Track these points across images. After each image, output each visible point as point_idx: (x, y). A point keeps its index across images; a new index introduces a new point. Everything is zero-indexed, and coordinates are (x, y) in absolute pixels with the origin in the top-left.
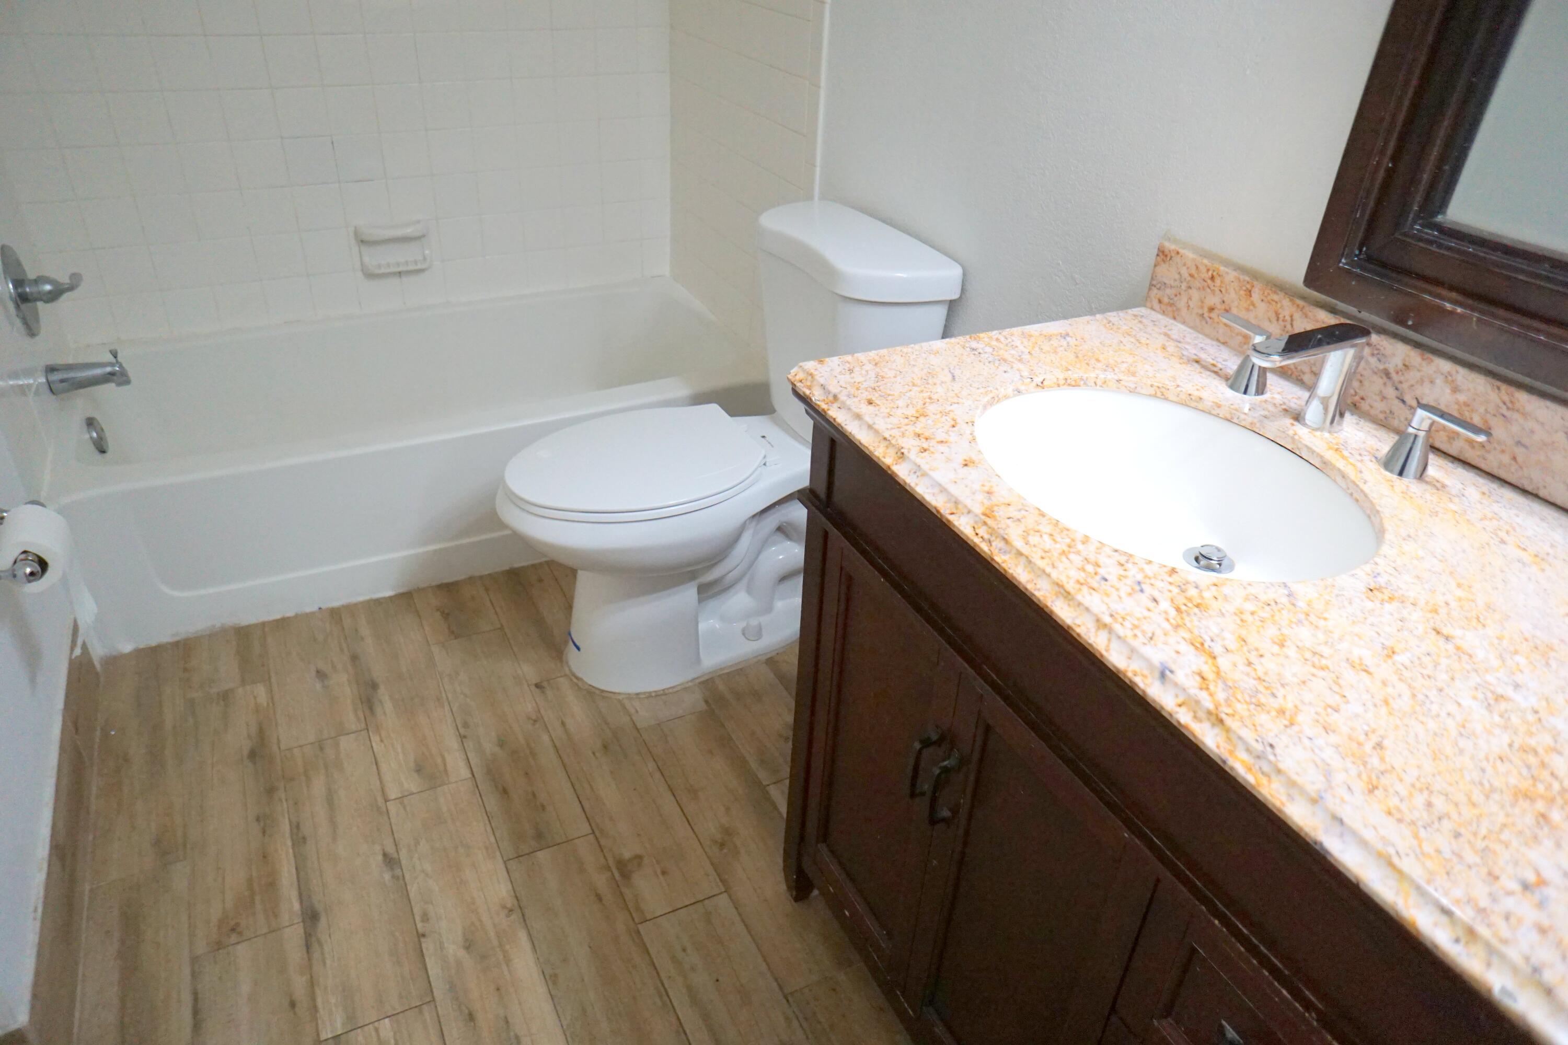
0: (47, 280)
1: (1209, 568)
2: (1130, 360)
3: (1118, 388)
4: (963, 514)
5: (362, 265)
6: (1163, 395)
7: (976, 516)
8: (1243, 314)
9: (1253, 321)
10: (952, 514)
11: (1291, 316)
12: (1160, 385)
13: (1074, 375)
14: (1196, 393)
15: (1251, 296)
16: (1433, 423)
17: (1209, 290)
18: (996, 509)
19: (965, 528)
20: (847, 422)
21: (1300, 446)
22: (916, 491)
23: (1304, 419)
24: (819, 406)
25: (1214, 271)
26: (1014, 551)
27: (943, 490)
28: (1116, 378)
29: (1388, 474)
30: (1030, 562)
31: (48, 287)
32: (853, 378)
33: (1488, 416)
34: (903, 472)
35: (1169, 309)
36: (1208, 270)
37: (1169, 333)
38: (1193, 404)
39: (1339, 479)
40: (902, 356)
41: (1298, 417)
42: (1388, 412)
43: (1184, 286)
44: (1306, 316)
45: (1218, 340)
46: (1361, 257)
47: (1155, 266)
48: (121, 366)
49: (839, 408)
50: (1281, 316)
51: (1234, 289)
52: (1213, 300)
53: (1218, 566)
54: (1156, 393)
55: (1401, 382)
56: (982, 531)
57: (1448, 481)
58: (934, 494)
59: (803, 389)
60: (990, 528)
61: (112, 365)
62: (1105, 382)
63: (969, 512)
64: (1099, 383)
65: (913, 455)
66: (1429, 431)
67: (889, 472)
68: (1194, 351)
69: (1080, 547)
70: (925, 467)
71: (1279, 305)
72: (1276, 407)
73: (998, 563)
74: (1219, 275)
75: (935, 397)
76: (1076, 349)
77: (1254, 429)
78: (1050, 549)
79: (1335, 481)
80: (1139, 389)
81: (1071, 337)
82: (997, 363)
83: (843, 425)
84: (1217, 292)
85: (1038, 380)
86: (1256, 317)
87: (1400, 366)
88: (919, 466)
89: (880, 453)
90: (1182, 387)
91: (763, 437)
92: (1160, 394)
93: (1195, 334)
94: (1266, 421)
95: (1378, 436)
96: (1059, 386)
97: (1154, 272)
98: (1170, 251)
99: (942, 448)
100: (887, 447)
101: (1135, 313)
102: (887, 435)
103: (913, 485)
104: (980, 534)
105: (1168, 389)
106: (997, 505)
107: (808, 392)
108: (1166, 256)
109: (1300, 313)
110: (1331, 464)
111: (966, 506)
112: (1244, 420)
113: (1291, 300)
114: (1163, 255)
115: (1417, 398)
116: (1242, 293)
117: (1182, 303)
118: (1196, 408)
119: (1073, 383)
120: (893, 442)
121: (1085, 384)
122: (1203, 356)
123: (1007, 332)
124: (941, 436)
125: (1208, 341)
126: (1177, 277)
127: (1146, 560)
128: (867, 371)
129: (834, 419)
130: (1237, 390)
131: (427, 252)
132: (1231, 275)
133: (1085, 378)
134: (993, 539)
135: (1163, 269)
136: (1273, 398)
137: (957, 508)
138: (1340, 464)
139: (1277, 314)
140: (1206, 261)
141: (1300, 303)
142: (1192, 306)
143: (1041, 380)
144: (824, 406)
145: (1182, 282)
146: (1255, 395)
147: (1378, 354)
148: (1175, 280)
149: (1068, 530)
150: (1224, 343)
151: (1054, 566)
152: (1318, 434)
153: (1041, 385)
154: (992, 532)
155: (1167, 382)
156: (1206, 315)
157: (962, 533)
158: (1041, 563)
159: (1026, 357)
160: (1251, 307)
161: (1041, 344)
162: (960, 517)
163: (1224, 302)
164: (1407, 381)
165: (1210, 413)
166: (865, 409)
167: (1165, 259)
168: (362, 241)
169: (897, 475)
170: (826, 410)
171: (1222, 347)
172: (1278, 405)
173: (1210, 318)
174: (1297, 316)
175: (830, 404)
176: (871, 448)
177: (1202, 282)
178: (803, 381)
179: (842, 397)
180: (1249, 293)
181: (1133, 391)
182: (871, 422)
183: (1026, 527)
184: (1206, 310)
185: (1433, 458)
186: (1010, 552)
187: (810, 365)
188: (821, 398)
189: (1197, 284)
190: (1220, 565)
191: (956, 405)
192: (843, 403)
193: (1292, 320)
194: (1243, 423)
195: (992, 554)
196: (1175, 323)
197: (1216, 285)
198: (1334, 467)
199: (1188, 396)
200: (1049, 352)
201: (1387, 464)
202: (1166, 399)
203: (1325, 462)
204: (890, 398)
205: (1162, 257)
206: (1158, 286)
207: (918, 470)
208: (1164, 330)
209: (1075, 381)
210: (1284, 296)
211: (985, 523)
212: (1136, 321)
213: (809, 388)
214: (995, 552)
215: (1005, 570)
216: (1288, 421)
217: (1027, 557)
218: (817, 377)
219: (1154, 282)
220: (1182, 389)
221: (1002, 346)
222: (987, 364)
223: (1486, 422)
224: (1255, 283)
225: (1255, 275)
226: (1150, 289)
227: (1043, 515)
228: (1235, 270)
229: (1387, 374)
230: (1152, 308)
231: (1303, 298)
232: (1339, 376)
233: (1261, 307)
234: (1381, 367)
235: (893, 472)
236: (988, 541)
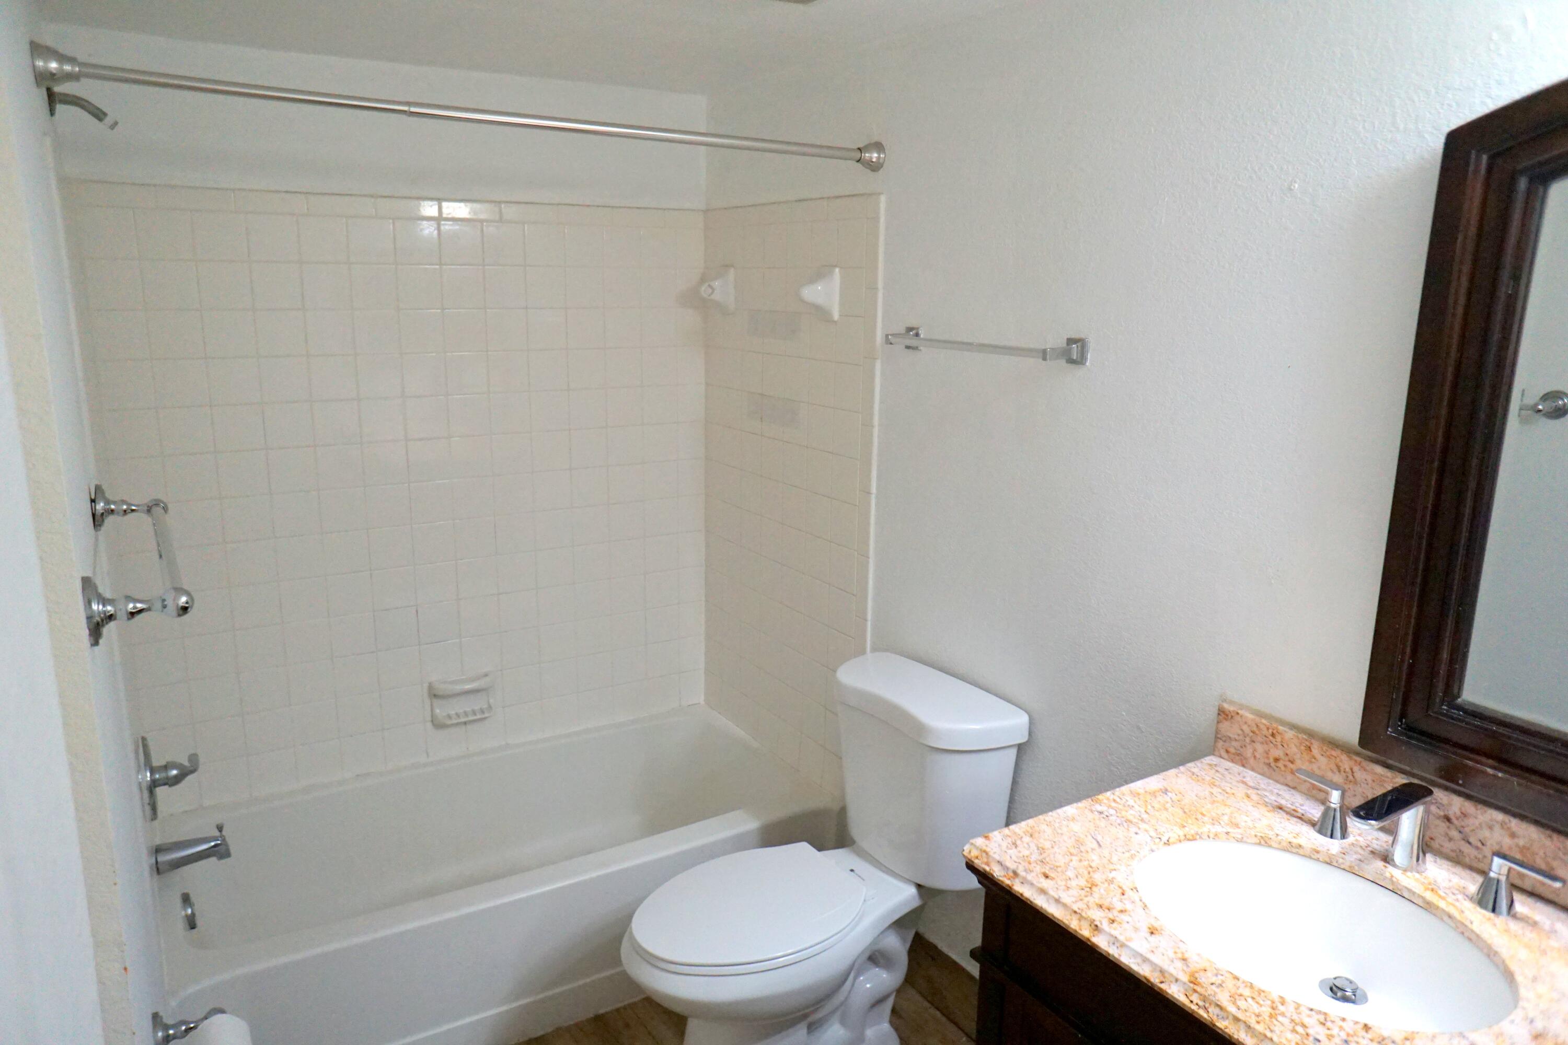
0: (173, 765)
1: (1345, 999)
2: (1228, 811)
3: (1228, 839)
4: (1171, 982)
5: (432, 716)
6: (1266, 843)
7: (1185, 983)
8: (1305, 766)
9: (1317, 772)
10: (1162, 982)
11: (1351, 769)
12: (1263, 835)
13: (1191, 830)
14: (1295, 841)
15: (1311, 751)
16: (1510, 869)
17: (1272, 745)
18: (1197, 975)
19: (1179, 996)
20: (1035, 897)
21: (1400, 887)
22: (1122, 962)
23: (1393, 860)
24: (1002, 882)
25: (1274, 730)
26: (1231, 1017)
27: (1145, 960)
28: (1225, 831)
29: (1483, 912)
30: (1249, 1027)
31: (174, 772)
32: (1020, 852)
33: (1549, 860)
34: (1101, 942)
35: (1237, 758)
36: (1268, 729)
37: (1244, 780)
38: (1294, 850)
39: (1446, 918)
40: (1047, 825)
41: (1386, 858)
42: (1458, 851)
43: (1248, 740)
44: (1365, 770)
45: (1287, 785)
46: (1403, 726)
47: (1218, 722)
48: (224, 840)
49: (1022, 883)
50: (1342, 769)
51: (1295, 745)
52: (1278, 753)
53: (1353, 997)
54: (1260, 842)
55: (1463, 827)
56: (1195, 997)
57: (1537, 917)
58: (1138, 964)
59: (980, 864)
60: (1201, 995)
61: (215, 839)
62: (1216, 835)
63: (1177, 980)
64: (1212, 836)
65: (1105, 926)
66: (1508, 876)
67: (1089, 943)
68: (1273, 798)
69: (1282, 1008)
70: (1121, 938)
71: (1338, 760)
72: (1364, 849)
73: (1221, 1029)
74: (1278, 733)
75: (1093, 865)
76: (1180, 804)
77: (1354, 871)
78: (1259, 1013)
79: (1442, 919)
80: (1245, 839)
81: (1171, 792)
82: (1125, 824)
83: (1032, 899)
84: (1280, 747)
85: (1165, 839)
86: (1319, 768)
87: (1458, 813)
88: (1116, 937)
89: (1075, 926)
90: (1281, 836)
91: (852, 870)
92: (1264, 842)
93: (1267, 780)
94: (1363, 865)
95: (1458, 873)
96: (1180, 841)
97: (1217, 728)
98: (1229, 712)
99: (1124, 917)
100: (1080, 920)
101: (1209, 762)
102: (1075, 908)
103: (1116, 956)
104: (1195, 1001)
105: (1271, 839)
106: (1197, 972)
107: (987, 869)
108: (1227, 715)
109: (1359, 766)
110: (1434, 905)
111: (1171, 975)
112: (1343, 863)
113: (1349, 757)
114: (1223, 714)
115: (1480, 841)
116: (1303, 748)
117: (1248, 752)
118: (1297, 854)
119: (1191, 838)
120: (1084, 914)
121: (1201, 838)
122: (1283, 802)
123: (1118, 791)
124: (1119, 906)
125: (1279, 786)
126: (1240, 732)
127: (1339, 1017)
128: (1028, 844)
129: (1022, 895)
130: (1325, 835)
131: (491, 701)
132: (1290, 734)
133: (1199, 833)
134: (1207, 1005)
135: (1225, 726)
136: (1357, 840)
137: (1164, 977)
138: (1442, 904)
139: (1338, 767)
140: (1264, 721)
141: (1358, 759)
142: (1258, 756)
143: (1167, 839)
144: (1008, 882)
145: (1245, 737)
146: (1341, 839)
147: (1436, 803)
148: (1239, 735)
149: (1264, 992)
150: (1294, 788)
151: (1271, 1031)
152: (1409, 874)
153: (1167, 843)
154: (1204, 998)
155: (1267, 832)
156: (1273, 764)
157: (1177, 1000)
158: (1260, 1028)
159: (1145, 816)
160: (1313, 760)
161: (1151, 801)
162: (1170, 985)
163: (1287, 754)
164: (1468, 826)
165: (1310, 858)
166: (1045, 884)
167: (1227, 718)
168: (435, 696)
169: (1097, 946)
170: (1010, 885)
171: (1293, 791)
172: (1364, 848)
173: (1277, 767)
174: (1356, 769)
175: (1012, 879)
176: (1066, 922)
177: (1264, 738)
178: (979, 858)
179: (1021, 873)
180: (1309, 749)
181: (1240, 841)
182: (1057, 897)
183: (1230, 992)
184: (1272, 760)
185: (1517, 897)
186: (1227, 1018)
187: (979, 841)
188: (1003, 873)
189: (1259, 739)
190: (1355, 995)
191: (1114, 871)
192: (1025, 878)
193: (1353, 772)
194: (1342, 866)
195: (1213, 1020)
196: (1245, 769)
197: (1277, 740)
198: (1437, 908)
199: (1289, 844)
200: (1160, 809)
201: (1481, 903)
202: (1270, 846)
203: (1429, 903)
204: (1059, 869)
205: (1223, 716)
206: (1224, 739)
207: (1115, 940)
208: (1239, 778)
209: (1193, 836)
210: (1341, 753)
211: (1195, 991)
212: (1213, 771)
213: (987, 864)
214: (1215, 1018)
215: (1229, 1035)
216: (1380, 864)
217: (1245, 1022)
218: (991, 854)
219: (1219, 736)
220: (1282, 838)
221: (1121, 807)
222: (1118, 827)
223: (1547, 863)
224: (1313, 741)
225: (1311, 734)
226: (1215, 742)
227: (1237, 978)
228: (1291, 729)
229: (1448, 819)
230: (1221, 757)
231: (1358, 754)
232: (1415, 828)
233: (1323, 760)
234: (1442, 813)
235: (1094, 944)
236: (1204, 1008)
